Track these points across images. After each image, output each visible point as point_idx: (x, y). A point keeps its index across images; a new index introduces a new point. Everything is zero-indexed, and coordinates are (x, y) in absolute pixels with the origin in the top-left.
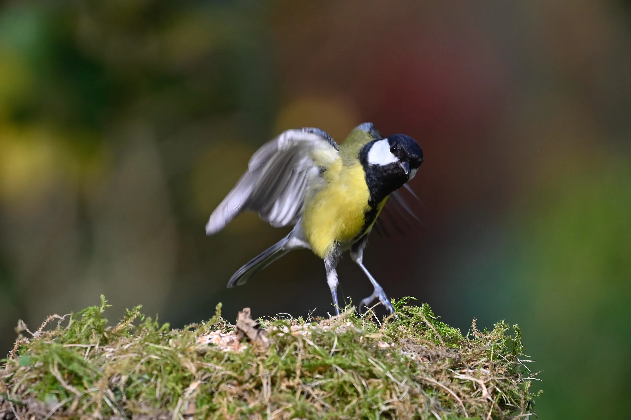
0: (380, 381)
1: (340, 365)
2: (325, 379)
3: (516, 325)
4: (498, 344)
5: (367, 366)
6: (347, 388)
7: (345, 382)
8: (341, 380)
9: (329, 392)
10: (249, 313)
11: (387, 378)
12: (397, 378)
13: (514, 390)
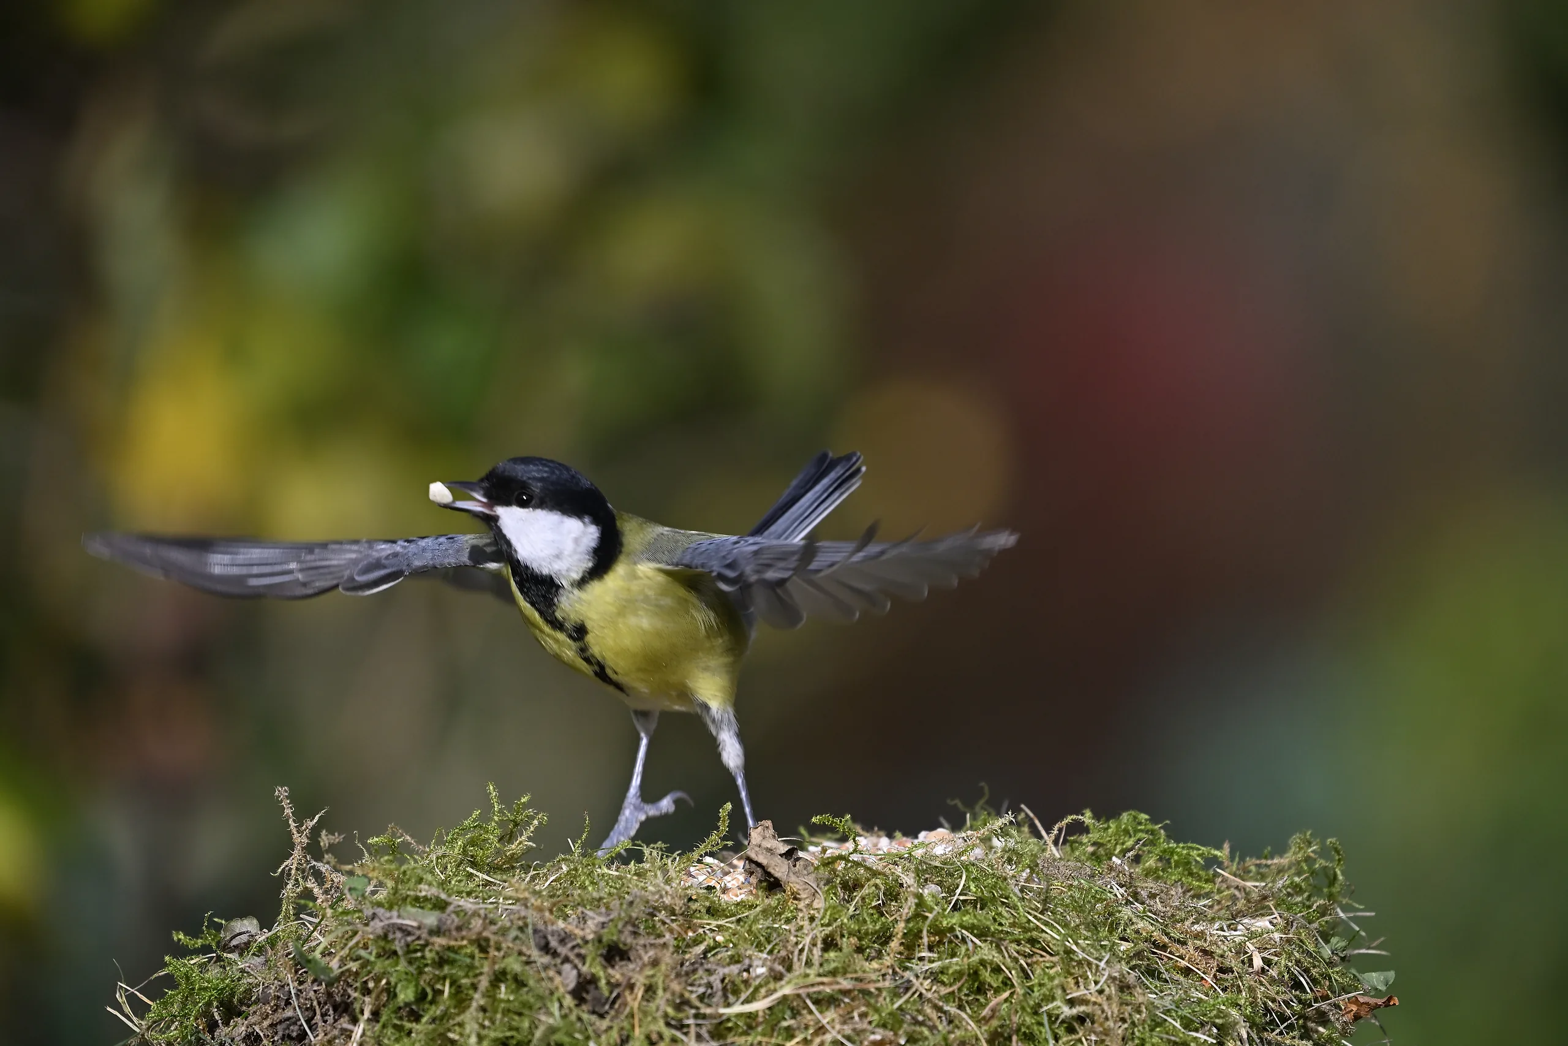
0: (1055, 959)
1: (971, 928)
2: (939, 959)
3: (1333, 840)
4: (1297, 879)
5: (1026, 930)
6: (986, 975)
7: (983, 963)
8: (975, 959)
9: (951, 985)
10: (771, 827)
11: (1069, 952)
12: (1090, 954)
13: (1333, 973)
